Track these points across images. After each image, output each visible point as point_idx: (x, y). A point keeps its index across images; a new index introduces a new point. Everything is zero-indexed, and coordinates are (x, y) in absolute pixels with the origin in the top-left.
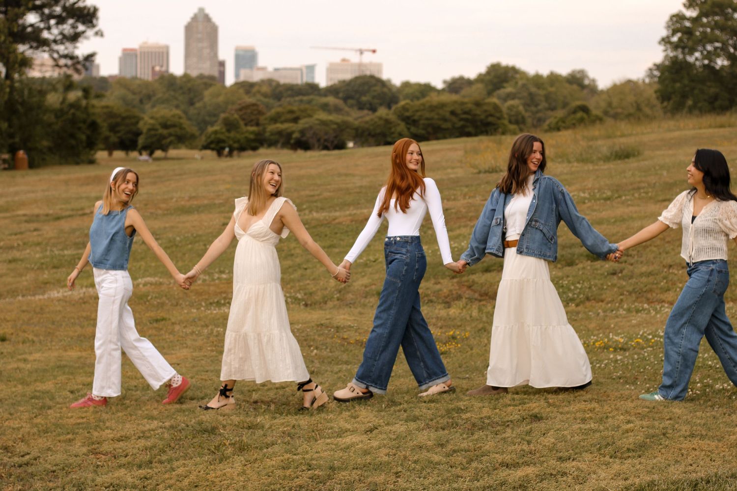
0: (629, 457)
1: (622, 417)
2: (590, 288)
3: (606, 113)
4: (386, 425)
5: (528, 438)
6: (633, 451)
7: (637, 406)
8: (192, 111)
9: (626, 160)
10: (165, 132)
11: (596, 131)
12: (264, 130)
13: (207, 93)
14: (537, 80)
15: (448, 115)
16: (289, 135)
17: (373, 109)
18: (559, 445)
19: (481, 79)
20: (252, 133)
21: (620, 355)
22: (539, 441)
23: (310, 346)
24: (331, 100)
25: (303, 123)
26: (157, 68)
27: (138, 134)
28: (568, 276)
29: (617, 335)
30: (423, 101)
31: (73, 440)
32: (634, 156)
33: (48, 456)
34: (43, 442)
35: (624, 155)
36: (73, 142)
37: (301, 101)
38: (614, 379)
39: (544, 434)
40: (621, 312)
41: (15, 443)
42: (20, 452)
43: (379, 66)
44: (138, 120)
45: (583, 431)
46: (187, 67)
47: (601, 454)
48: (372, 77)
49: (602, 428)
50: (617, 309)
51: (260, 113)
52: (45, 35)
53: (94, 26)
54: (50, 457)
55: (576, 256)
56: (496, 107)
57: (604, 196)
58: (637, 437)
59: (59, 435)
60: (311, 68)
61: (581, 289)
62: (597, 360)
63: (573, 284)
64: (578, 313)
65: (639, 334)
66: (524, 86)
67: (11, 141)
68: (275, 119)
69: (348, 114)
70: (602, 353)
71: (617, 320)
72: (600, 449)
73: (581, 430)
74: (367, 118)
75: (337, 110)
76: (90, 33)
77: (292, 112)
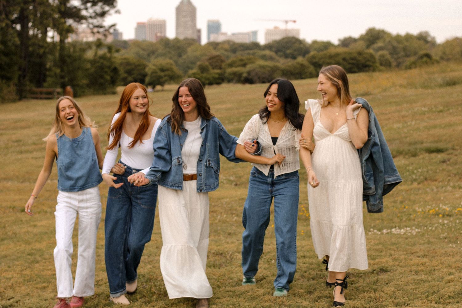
0: (450, 303)
1: (445, 270)
2: (427, 172)
3: (442, 58)
4: (272, 276)
5: (374, 287)
6: (453, 298)
7: (457, 261)
8: (180, 61)
9: (454, 87)
10: (162, 74)
11: (435, 68)
12: (225, 72)
13: (189, 50)
14: (398, 38)
15: (341, 61)
16: (240, 75)
17: (294, 58)
18: (398, 294)
19: (362, 38)
20: (218, 73)
21: (447, 220)
22: (383, 289)
23: (232, 214)
24: (267, 52)
25: (249, 67)
26: (159, 34)
27: (145, 75)
28: (412, 164)
29: (445, 204)
30: (325, 52)
31: (46, 287)
32: (459, 83)
33: (26, 300)
34: (24, 289)
35: (452, 83)
36: (102, 81)
37: (249, 54)
38: (441, 239)
39: (387, 284)
40: (449, 188)
41: (5, 289)
42: (8, 296)
43: (298, 31)
44: (145, 66)
45: (416, 281)
46: (177, 33)
47: (428, 301)
48: (294, 38)
49: (430, 279)
50: (446, 186)
51: (222, 61)
52: (84, 13)
53: (114, 7)
54: (27, 301)
55: (418, 150)
56: (372, 56)
57: (438, 110)
58: (456, 287)
59: (38, 283)
60: (255, 33)
61: (422, 172)
62: (430, 224)
63: (416, 169)
64: (419, 189)
65: (460, 204)
66: (389, 42)
67: (62, 81)
68: (231, 65)
69: (278, 61)
70: (434, 218)
71: (445, 194)
72: (428, 296)
73: (414, 281)
74: (290, 64)
75: (271, 59)
76: (112, 11)
77: (241, 60)
